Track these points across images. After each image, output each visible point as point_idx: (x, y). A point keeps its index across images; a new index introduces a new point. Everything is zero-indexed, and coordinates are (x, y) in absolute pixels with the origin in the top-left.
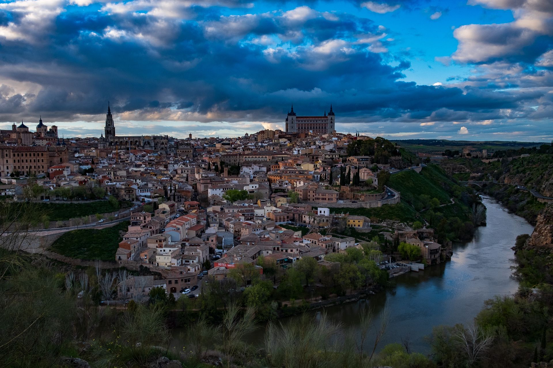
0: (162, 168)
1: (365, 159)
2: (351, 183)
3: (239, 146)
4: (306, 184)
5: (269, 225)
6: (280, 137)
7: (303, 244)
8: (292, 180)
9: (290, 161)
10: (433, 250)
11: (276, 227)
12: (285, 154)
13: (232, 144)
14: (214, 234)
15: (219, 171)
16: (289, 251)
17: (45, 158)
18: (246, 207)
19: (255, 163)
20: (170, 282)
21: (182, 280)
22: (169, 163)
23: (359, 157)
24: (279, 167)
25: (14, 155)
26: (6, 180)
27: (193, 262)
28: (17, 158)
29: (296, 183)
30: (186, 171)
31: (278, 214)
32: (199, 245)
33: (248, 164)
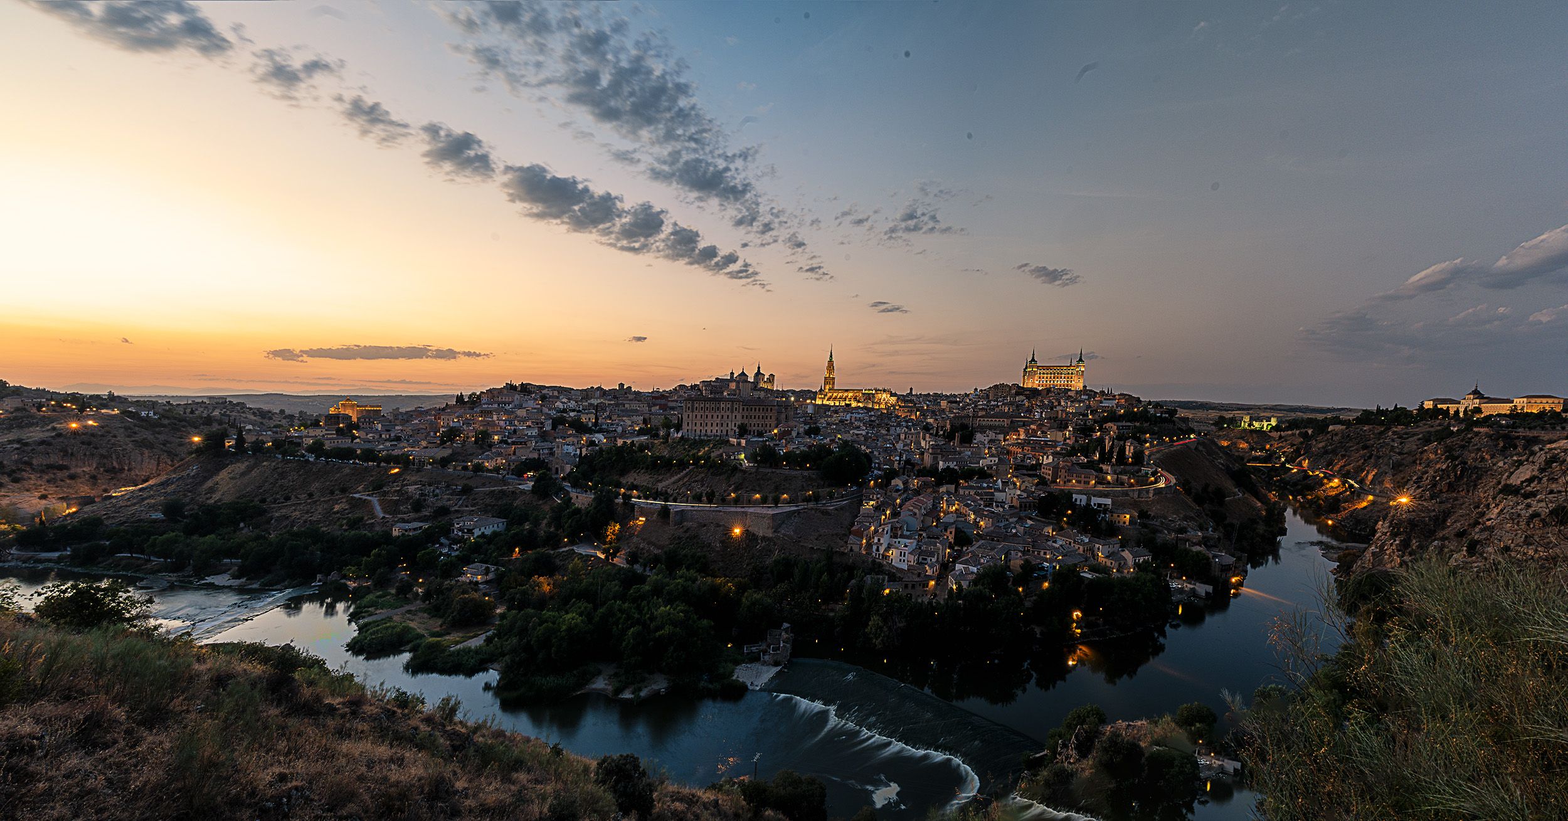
0: (884, 432)
1: (1126, 426)
2: (1114, 460)
3: (969, 405)
4: (1056, 459)
5: (1012, 516)
6: (1017, 394)
7: (1057, 545)
8: (1037, 454)
9: (1033, 427)
10: (1225, 565)
11: (1020, 518)
12: (1024, 417)
13: (960, 402)
14: (953, 524)
15: (950, 436)
16: (1042, 553)
17: (774, 414)
18: (984, 488)
19: (991, 428)
20: (906, 586)
21: (920, 585)
22: (891, 426)
23: (1120, 424)
24: (1019, 435)
25: (743, 409)
26: (735, 440)
27: (931, 560)
28: (746, 413)
29: (1043, 457)
30: (910, 436)
31: (1023, 500)
32: (939, 538)
33: (983, 429)
